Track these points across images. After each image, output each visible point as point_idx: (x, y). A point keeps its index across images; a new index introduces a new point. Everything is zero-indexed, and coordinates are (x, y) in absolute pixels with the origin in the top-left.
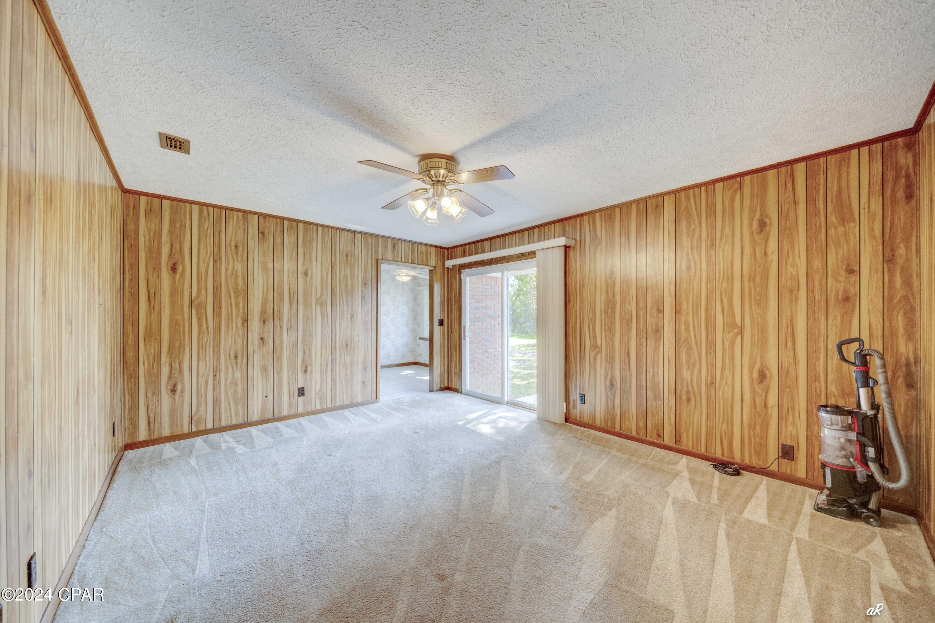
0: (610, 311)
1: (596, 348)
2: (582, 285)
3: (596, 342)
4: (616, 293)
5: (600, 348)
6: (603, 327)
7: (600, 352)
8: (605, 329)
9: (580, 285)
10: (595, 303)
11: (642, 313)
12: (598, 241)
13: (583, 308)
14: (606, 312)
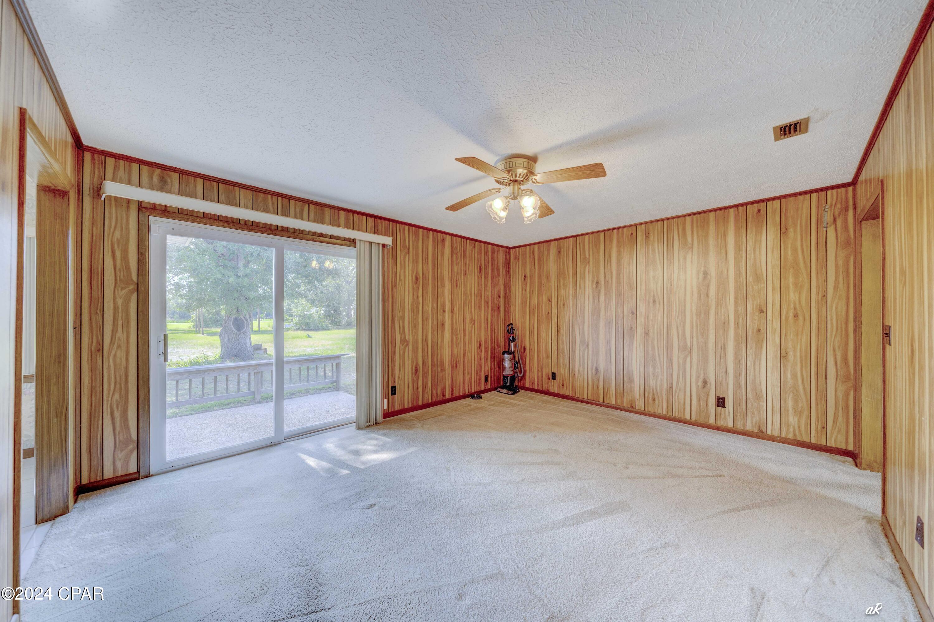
0: (415, 310)
1: (405, 342)
2: (393, 286)
3: (405, 337)
4: (419, 296)
5: (408, 342)
6: (410, 324)
7: (408, 345)
8: (412, 325)
9: (392, 285)
10: (404, 302)
11: (435, 312)
12: (406, 250)
13: (395, 307)
14: (413, 311)
